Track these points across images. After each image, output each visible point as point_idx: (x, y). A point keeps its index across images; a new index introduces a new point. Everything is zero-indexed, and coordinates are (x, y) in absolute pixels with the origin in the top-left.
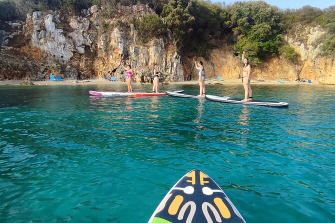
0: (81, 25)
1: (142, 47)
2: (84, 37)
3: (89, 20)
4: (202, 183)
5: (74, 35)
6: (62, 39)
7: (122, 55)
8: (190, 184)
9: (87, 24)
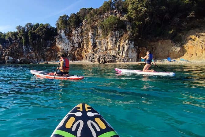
0: (77, 32)
1: (103, 39)
2: (78, 38)
3: (81, 28)
4: (87, 110)
5: (73, 38)
6: (67, 41)
7: (92, 46)
8: (79, 111)
9: (80, 31)
